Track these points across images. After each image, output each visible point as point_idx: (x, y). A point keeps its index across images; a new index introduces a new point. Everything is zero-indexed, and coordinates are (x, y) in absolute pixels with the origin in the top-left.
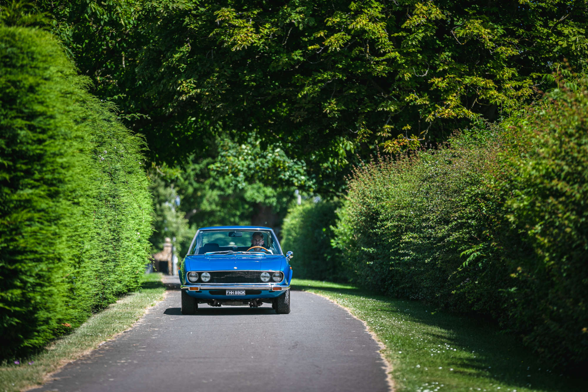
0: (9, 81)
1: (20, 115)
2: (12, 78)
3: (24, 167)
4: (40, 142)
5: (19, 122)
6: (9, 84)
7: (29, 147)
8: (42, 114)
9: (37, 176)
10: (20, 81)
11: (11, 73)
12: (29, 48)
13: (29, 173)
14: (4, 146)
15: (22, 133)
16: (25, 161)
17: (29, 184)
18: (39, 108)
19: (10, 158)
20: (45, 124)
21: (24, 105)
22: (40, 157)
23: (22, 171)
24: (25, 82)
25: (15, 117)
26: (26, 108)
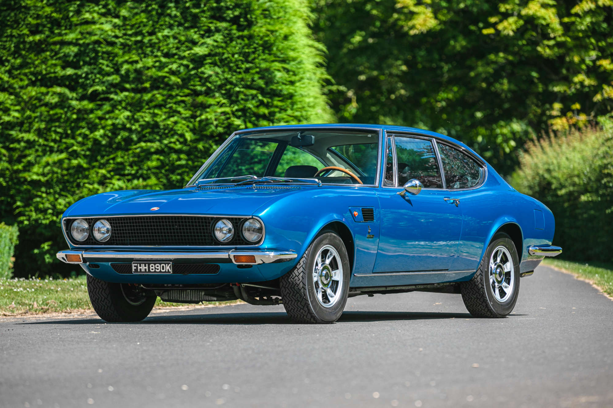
0: (268, 30)
1: (277, 59)
2: (271, 28)
3: (280, 104)
4: (292, 83)
5: (277, 65)
6: (269, 33)
7: (284, 86)
8: (294, 59)
9: (289, 112)
10: (276, 31)
11: (269, 24)
12: (284, 2)
13: (283, 110)
14: (264, 86)
15: (278, 75)
16: (280, 99)
17: (283, 119)
18: (292, 54)
19: (268, 96)
20: (298, 68)
21: (280, 51)
22: (291, 96)
23: (277, 107)
24: (281, 31)
25: (273, 61)
26: (282, 54)
